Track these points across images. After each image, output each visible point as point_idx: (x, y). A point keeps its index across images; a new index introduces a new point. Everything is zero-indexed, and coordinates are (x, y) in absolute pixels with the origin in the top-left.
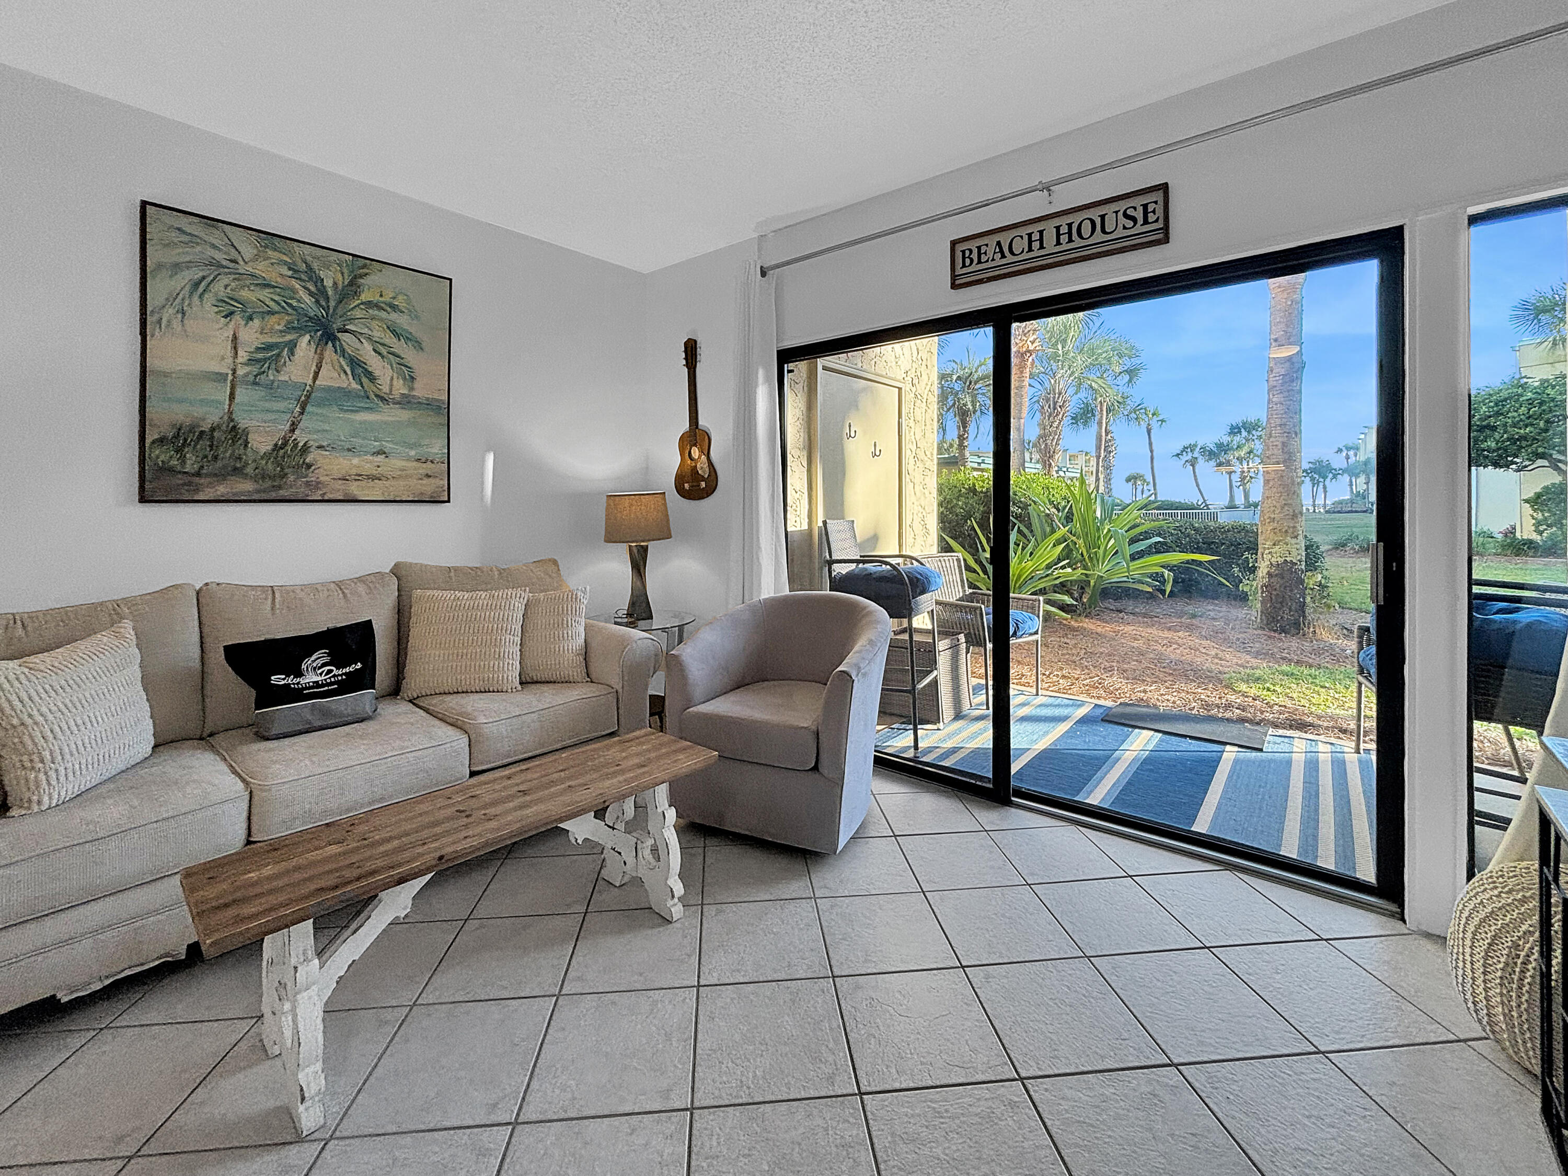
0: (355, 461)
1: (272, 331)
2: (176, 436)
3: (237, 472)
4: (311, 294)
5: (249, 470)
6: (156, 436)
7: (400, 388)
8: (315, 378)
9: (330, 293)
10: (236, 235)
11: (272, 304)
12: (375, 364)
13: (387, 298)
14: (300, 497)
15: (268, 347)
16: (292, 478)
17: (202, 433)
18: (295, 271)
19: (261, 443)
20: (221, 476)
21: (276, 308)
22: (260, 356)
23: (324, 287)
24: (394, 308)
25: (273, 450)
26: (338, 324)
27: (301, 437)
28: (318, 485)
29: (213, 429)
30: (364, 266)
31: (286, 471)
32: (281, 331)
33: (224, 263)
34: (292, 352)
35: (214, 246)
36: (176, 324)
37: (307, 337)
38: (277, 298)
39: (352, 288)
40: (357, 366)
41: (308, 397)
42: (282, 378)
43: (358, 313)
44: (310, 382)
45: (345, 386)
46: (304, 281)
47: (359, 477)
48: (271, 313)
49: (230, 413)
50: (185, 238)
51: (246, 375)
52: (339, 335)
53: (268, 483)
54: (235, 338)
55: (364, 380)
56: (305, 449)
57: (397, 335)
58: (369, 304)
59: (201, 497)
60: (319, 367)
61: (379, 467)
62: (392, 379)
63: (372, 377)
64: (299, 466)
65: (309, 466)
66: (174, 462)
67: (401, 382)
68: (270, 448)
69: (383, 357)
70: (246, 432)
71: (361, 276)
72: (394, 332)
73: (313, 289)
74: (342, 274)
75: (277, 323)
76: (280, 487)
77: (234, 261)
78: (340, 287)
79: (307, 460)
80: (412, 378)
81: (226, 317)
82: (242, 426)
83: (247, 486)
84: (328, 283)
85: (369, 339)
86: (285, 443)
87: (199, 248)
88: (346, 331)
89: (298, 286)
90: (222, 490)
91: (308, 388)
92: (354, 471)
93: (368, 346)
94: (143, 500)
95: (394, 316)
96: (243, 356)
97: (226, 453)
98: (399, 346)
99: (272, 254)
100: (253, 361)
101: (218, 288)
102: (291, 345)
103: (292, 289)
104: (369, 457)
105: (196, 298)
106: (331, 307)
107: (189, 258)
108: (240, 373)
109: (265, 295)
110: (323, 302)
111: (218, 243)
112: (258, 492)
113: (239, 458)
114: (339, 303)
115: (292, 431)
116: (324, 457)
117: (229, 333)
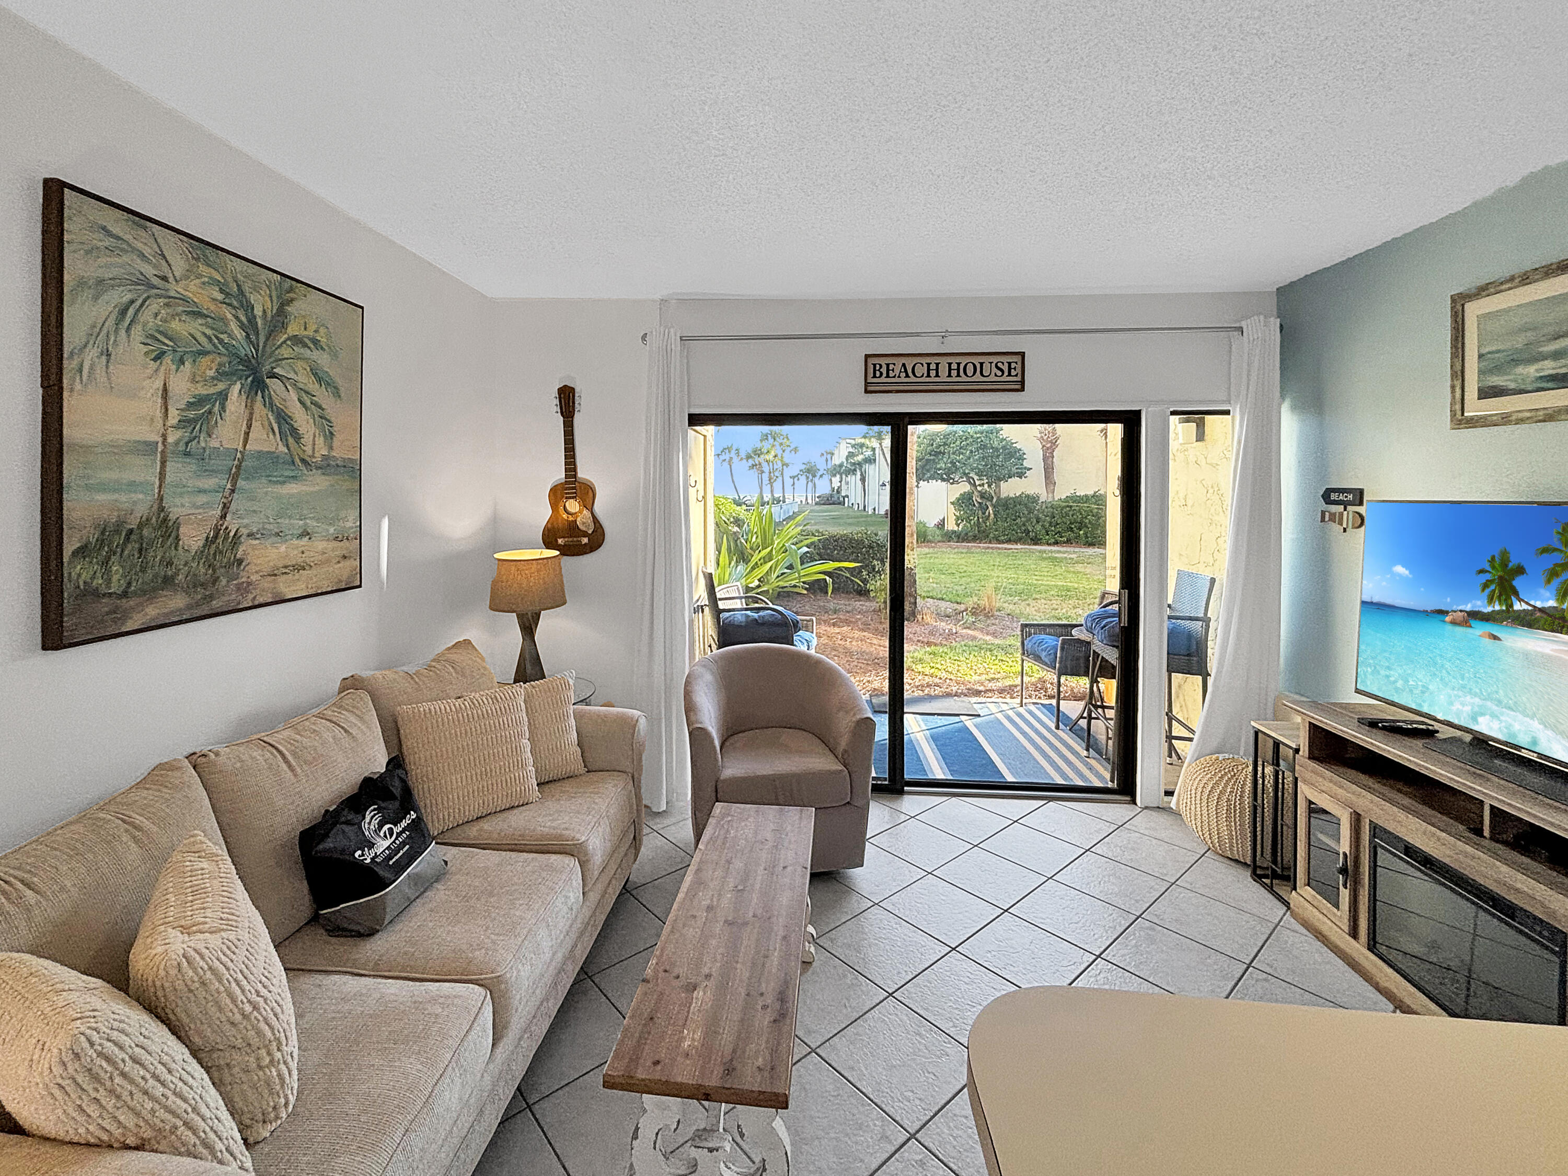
0: (283, 548)
1: (205, 380)
2: (101, 542)
3: (168, 582)
4: (242, 326)
5: (180, 578)
6: (76, 545)
8: (245, 441)
9: (259, 322)
10: (168, 241)
11: (202, 340)
12: (303, 421)
13: (310, 333)
14: (232, 606)
15: (200, 401)
16: (224, 581)
17: (131, 531)
18: (228, 295)
19: (192, 539)
20: (150, 593)
21: (209, 347)
22: (191, 414)
23: (255, 317)
24: (316, 342)
25: (204, 546)
26: (268, 366)
27: (232, 524)
28: (248, 586)
29: (141, 526)
30: (291, 289)
31: (218, 572)
32: (213, 378)
33: (155, 281)
34: (223, 408)
35: (142, 256)
36: (100, 371)
37: (238, 386)
38: (209, 332)
39: (280, 319)
40: (285, 424)
41: (239, 467)
42: (214, 443)
43: (285, 352)
44: (240, 448)
45: (273, 449)
46: (234, 308)
47: (286, 569)
48: (203, 353)
49: (161, 499)
50: (110, 242)
51: (177, 443)
52: (268, 381)
53: (200, 593)
54: (165, 390)
55: (291, 440)
56: (237, 540)
57: (320, 380)
58: (297, 340)
59: (128, 626)
60: (249, 427)
61: (303, 553)
62: (315, 436)
63: (297, 436)
64: (229, 565)
65: (240, 562)
66: (101, 581)
67: (322, 438)
68: (201, 543)
69: (307, 409)
70: (177, 524)
71: (288, 302)
72: (315, 375)
73: (244, 319)
74: (271, 298)
76: (211, 597)
77: (164, 279)
78: (269, 315)
79: (238, 556)
80: (331, 433)
81: (155, 360)
82: (172, 517)
83: (177, 602)
84: (258, 311)
85: (294, 385)
86: (216, 537)
87: (126, 258)
88: (273, 376)
89: (229, 316)
90: (152, 612)
91: (239, 455)
92: (282, 563)
93: (293, 395)
95: (315, 355)
96: (174, 417)
97: (156, 555)
98: (323, 396)
99: (202, 268)
100: (184, 423)
101: (146, 316)
102: (223, 396)
103: (223, 319)
104: (295, 542)
105: (123, 333)
106: (261, 345)
107: (115, 272)
108: (171, 439)
109: (196, 327)
110: (253, 338)
111: (147, 251)
112: (189, 607)
113: (170, 563)
114: (267, 339)
115: (223, 517)
116: (254, 548)
117: (159, 384)
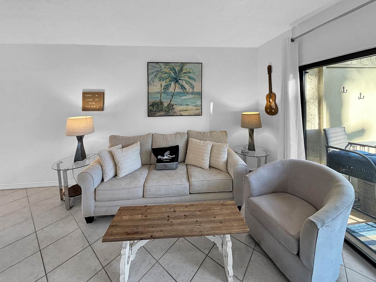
0: (182, 107)
1: (167, 82)
2: (153, 104)
3: (162, 110)
4: (174, 73)
5: (164, 110)
6: (150, 105)
7: (191, 90)
8: (175, 90)
9: (177, 72)
10: (162, 65)
11: (167, 77)
12: (186, 86)
13: (188, 71)
14: (172, 115)
15: (167, 85)
16: (171, 111)
17: (156, 103)
18: (171, 69)
19: (165, 105)
20: (159, 111)
21: (168, 77)
22: (165, 87)
23: (176, 71)
24: (189, 72)
26: (179, 78)
27: (172, 103)
28: (175, 113)
29: (158, 103)
30: (183, 65)
31: (170, 110)
32: (169, 82)
33: (160, 70)
34: (170, 86)
35: (158, 68)
36: (152, 84)
37: (173, 82)
38: (168, 75)
39: (181, 70)
40: (183, 87)
41: (173, 94)
42: (169, 91)
43: (182, 75)
44: (174, 91)
45: (180, 91)
46: (172, 71)
47: (183, 110)
48: (167, 78)
49: (161, 99)
50: (154, 67)
51: (163, 91)
52: (179, 81)
53: (167, 112)
55: (184, 89)
56: (173, 105)
58: (185, 73)
59: (156, 115)
60: (175, 88)
61: (187, 108)
62: (189, 88)
63: (185, 89)
65: (174, 109)
66: (152, 109)
67: (191, 89)
68: (167, 105)
69: (187, 84)
70: (163, 103)
71: (183, 67)
72: (190, 78)
73: (174, 72)
74: (179, 67)
75: (168, 80)
76: (169, 113)
77: (161, 70)
78: (179, 70)
79: (173, 108)
80: (193, 88)
81: (160, 81)
82: (162, 101)
83: (163, 113)
84: (177, 70)
85: (185, 80)
86: (169, 105)
87: (156, 69)
90: (159, 114)
92: (182, 109)
93: (184, 82)
94: (148, 116)
95: (190, 75)
96: (162, 88)
97: (160, 107)
98: (191, 81)
99: (167, 67)
100: (164, 89)
101: (159, 75)
102: (170, 84)
103: (170, 73)
104: (185, 106)
105: (155, 78)
106: (177, 75)
107: (154, 71)
108: (162, 91)
109: (166, 75)
110: (176, 74)
111: (158, 67)
112: (165, 114)
113: (162, 108)
114: (179, 74)
115: (171, 102)
116: (176, 106)
117: (160, 84)
